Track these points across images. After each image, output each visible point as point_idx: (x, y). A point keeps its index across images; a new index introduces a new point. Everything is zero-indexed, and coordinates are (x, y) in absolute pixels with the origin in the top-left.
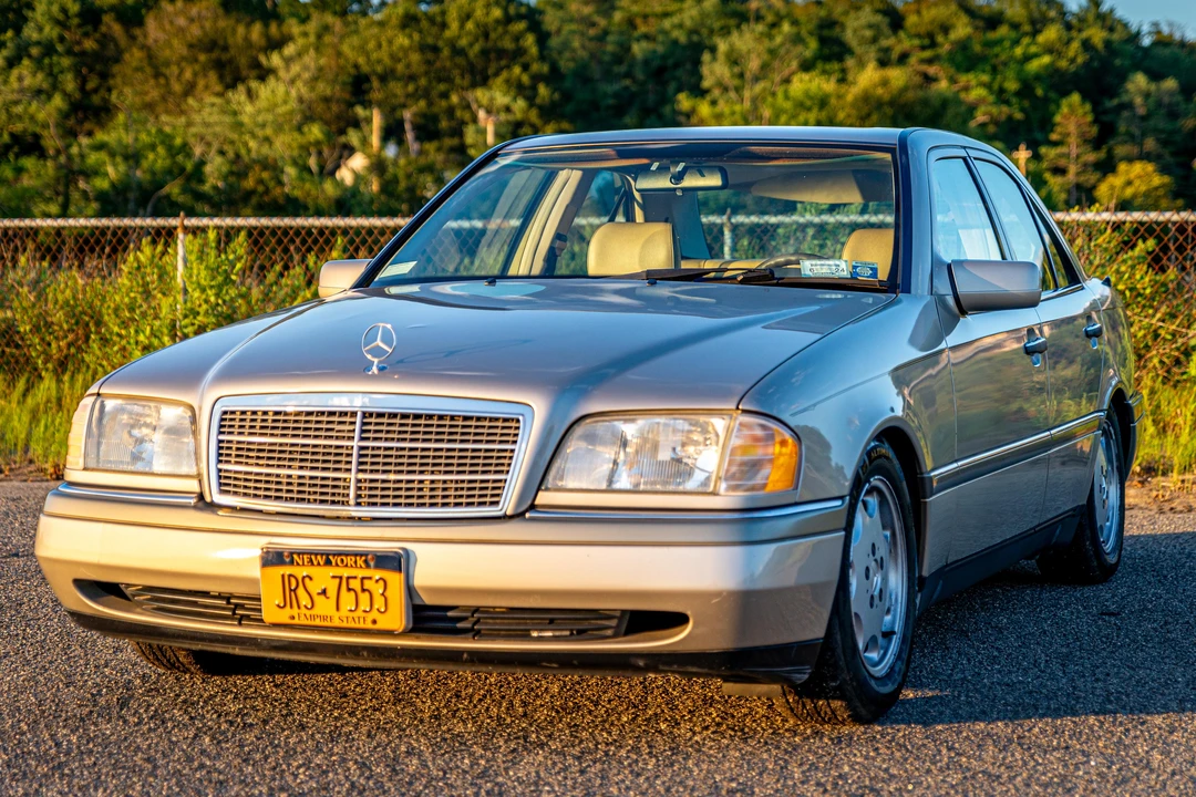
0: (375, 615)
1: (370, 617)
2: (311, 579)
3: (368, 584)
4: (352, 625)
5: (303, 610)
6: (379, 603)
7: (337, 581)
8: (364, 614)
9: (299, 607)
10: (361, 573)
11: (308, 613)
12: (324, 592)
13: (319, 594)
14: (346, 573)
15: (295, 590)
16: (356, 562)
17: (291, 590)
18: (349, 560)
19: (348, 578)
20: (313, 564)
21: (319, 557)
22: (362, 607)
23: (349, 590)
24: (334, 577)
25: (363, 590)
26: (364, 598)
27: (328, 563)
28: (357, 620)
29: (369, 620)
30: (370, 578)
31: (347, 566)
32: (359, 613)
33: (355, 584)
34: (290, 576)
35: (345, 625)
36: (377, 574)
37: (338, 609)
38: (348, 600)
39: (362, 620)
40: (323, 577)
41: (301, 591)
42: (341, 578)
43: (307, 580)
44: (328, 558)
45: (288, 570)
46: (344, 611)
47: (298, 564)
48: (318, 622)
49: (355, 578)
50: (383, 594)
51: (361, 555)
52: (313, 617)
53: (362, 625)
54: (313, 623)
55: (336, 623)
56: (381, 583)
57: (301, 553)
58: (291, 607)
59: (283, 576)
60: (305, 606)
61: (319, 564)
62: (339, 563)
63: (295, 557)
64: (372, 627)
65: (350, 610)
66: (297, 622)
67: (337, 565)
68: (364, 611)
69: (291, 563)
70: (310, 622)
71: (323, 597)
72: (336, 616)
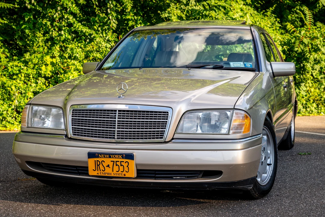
0: (124, 173)
2: (104, 162)
3: (122, 163)
6: (126, 169)
7: (113, 162)
8: (122, 173)
9: (100, 171)
10: (120, 160)
11: (103, 172)
13: (107, 166)
14: (115, 160)
16: (119, 157)
17: (98, 165)
18: (117, 156)
20: (105, 157)
21: (107, 155)
22: (121, 170)
23: (117, 165)
24: (111, 161)
25: (121, 165)
26: (121, 168)
27: (110, 157)
28: (119, 174)
30: (123, 162)
31: (116, 158)
32: (120, 172)
33: (119, 164)
34: (97, 161)
35: (115, 176)
36: (125, 160)
37: (113, 171)
38: (116, 168)
39: (121, 174)
40: (108, 161)
41: (101, 166)
42: (114, 161)
44: (110, 155)
45: (96, 159)
47: (100, 157)
48: (106, 175)
49: (119, 161)
50: (127, 166)
51: (121, 155)
53: (121, 176)
55: (113, 175)
56: (127, 163)
57: (101, 154)
58: (98, 170)
59: (95, 161)
60: (102, 170)
61: (107, 157)
62: (114, 157)
63: (99, 155)
64: (124, 176)
65: (117, 171)
66: (99, 175)
67: (113, 158)
68: (121, 172)
69: (98, 157)
70: (104, 175)
71: (108, 167)
72: (113, 173)
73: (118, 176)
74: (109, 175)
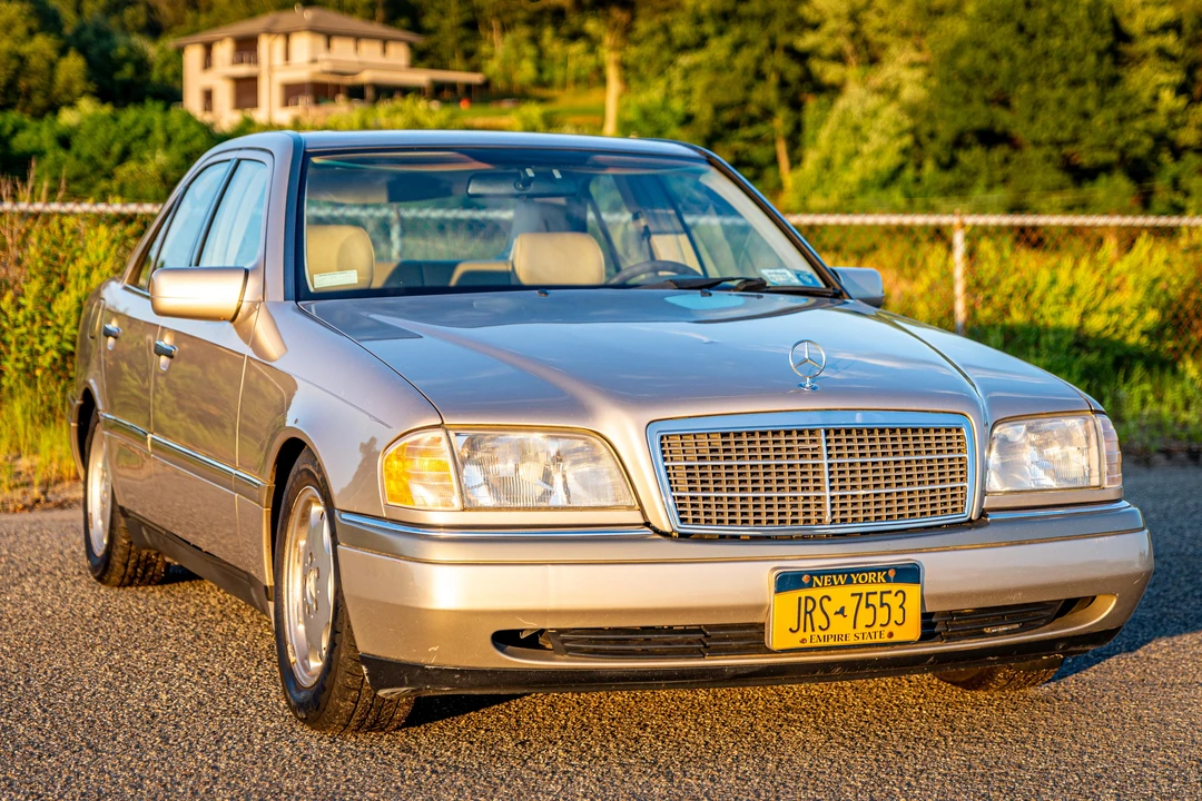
0: (892, 627)
1: (886, 630)
2: (830, 599)
3: (887, 599)
4: (868, 641)
5: (817, 631)
6: (897, 615)
7: (857, 598)
8: (882, 629)
9: (813, 630)
10: (879, 588)
11: (822, 634)
12: (842, 611)
13: (836, 613)
14: (864, 589)
15: (810, 613)
16: (876, 579)
17: (806, 612)
18: (870, 577)
19: (868, 594)
20: (833, 584)
21: (840, 577)
22: (878, 623)
23: (868, 606)
24: (853, 595)
25: (882, 605)
26: (882, 614)
27: (849, 581)
28: (873, 635)
29: (885, 634)
30: (890, 592)
31: (867, 582)
32: (877, 628)
33: (875, 600)
34: (807, 598)
35: (861, 641)
36: (895, 587)
37: (855, 627)
38: (865, 616)
39: (878, 634)
40: (841, 595)
41: (817, 614)
42: (861, 595)
43: (825, 600)
44: (848, 575)
45: (803, 593)
46: (861, 628)
47: (817, 586)
48: (831, 642)
50: (901, 606)
51: (881, 570)
52: (826, 638)
53: (878, 640)
54: (826, 644)
55: (852, 641)
56: (901, 595)
57: (820, 574)
58: (805, 630)
59: (800, 599)
60: (820, 627)
61: (840, 584)
62: (860, 581)
63: (815, 578)
64: (887, 640)
65: (867, 626)
66: (808, 644)
67: (858, 582)
68: (881, 625)
69: (810, 586)
70: (822, 644)
71: (841, 616)
72: (853, 632)
74: (840, 643)
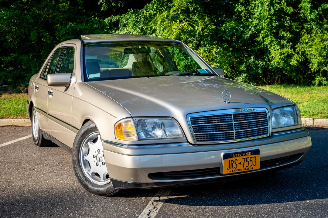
0: (253, 166)
1: (251, 167)
3: (251, 159)
5: (234, 169)
6: (254, 163)
9: (233, 168)
10: (250, 156)
14: (246, 157)
15: (232, 164)
16: (249, 154)
17: (231, 164)
19: (247, 158)
21: (240, 154)
22: (249, 165)
23: (247, 161)
24: (243, 159)
25: (250, 161)
26: (250, 163)
27: (242, 155)
30: (252, 157)
31: (247, 155)
32: (249, 167)
33: (248, 160)
34: (231, 160)
35: (245, 170)
37: (243, 167)
38: (246, 164)
40: (240, 159)
41: (234, 164)
43: (236, 161)
44: (242, 154)
45: (230, 159)
46: (245, 167)
47: (234, 157)
48: (238, 171)
49: (248, 158)
50: (255, 161)
51: (250, 152)
52: (236, 170)
55: (243, 171)
56: (255, 158)
57: (235, 153)
58: (231, 169)
60: (235, 168)
61: (240, 156)
63: (234, 155)
64: (251, 170)
65: (247, 167)
66: (232, 172)
67: (244, 155)
69: (232, 157)
70: (235, 172)
71: (240, 164)
72: (243, 168)
73: (247, 170)
74: (240, 171)
